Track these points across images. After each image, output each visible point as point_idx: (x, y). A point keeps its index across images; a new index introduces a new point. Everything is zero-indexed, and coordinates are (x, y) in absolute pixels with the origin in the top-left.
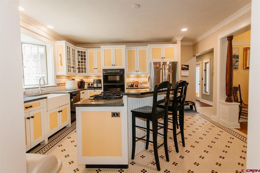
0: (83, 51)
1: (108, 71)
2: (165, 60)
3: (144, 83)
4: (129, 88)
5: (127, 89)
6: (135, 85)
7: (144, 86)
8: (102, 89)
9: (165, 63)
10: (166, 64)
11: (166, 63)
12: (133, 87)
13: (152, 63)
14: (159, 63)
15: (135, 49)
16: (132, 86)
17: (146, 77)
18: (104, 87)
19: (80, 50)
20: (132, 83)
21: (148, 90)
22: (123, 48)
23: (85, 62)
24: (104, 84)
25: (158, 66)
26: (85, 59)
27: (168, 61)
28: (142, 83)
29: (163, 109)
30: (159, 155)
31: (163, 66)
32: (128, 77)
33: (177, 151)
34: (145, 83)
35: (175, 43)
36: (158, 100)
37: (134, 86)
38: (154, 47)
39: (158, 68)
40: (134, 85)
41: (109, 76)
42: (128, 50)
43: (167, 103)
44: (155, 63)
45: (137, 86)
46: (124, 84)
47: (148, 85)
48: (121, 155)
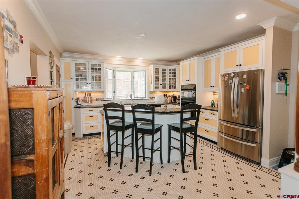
0: (174, 68)
8: (180, 105)
10: (238, 76)
11: (238, 73)
14: (228, 74)
15: (212, 58)
19: (171, 68)
23: (175, 78)
25: (226, 79)
26: (175, 76)
31: (234, 78)
38: (227, 51)
39: (227, 82)
44: (224, 76)
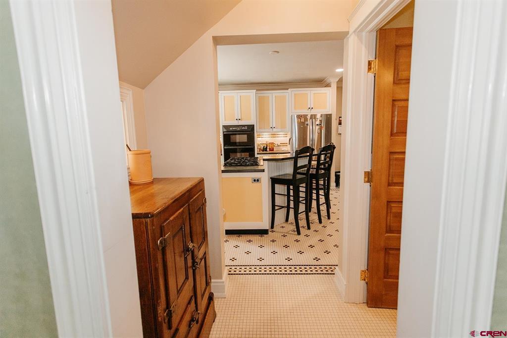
1: (231, 129)
2: (313, 112)
3: (282, 145)
4: (260, 152)
5: (258, 154)
6: (270, 149)
7: (283, 149)
9: (313, 117)
10: (315, 118)
11: (315, 116)
12: (266, 151)
13: (295, 116)
14: (304, 115)
15: (270, 95)
16: (265, 149)
17: (286, 136)
18: (224, 152)
20: (265, 145)
21: (289, 156)
22: (251, 94)
24: (225, 148)
25: (303, 120)
27: (319, 112)
28: (279, 144)
29: (305, 176)
30: (300, 225)
31: (311, 120)
32: (259, 136)
33: (320, 222)
34: (284, 144)
35: (328, 85)
36: (298, 166)
37: (268, 150)
38: (296, 92)
39: (303, 123)
40: (268, 147)
41: (231, 136)
42: (259, 97)
43: (308, 170)
44: (299, 117)
45: (273, 150)
46: (254, 147)
47: (288, 148)
48: (261, 220)
